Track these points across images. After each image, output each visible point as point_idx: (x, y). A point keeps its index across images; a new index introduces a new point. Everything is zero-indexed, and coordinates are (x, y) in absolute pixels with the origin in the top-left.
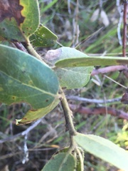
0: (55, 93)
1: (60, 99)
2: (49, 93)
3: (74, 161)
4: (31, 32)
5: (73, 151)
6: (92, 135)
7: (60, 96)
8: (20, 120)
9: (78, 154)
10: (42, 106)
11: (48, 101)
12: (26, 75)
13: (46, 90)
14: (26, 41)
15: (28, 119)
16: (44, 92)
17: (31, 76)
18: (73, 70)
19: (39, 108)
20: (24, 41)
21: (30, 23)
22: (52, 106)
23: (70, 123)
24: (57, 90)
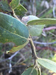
0: (27, 38)
1: (29, 41)
2: (24, 38)
3: (37, 72)
4: (15, 7)
5: (36, 67)
6: (46, 59)
7: (29, 39)
8: (9, 51)
9: (38, 68)
10: (20, 44)
11: (24, 42)
12: (13, 28)
13: (23, 36)
14: (13, 11)
15: (13, 51)
16: (22, 37)
17: (15, 29)
18: (35, 27)
19: (19, 45)
20: (11, 11)
21: (14, 2)
22: (25, 45)
23: (34, 53)
24: (28, 36)
